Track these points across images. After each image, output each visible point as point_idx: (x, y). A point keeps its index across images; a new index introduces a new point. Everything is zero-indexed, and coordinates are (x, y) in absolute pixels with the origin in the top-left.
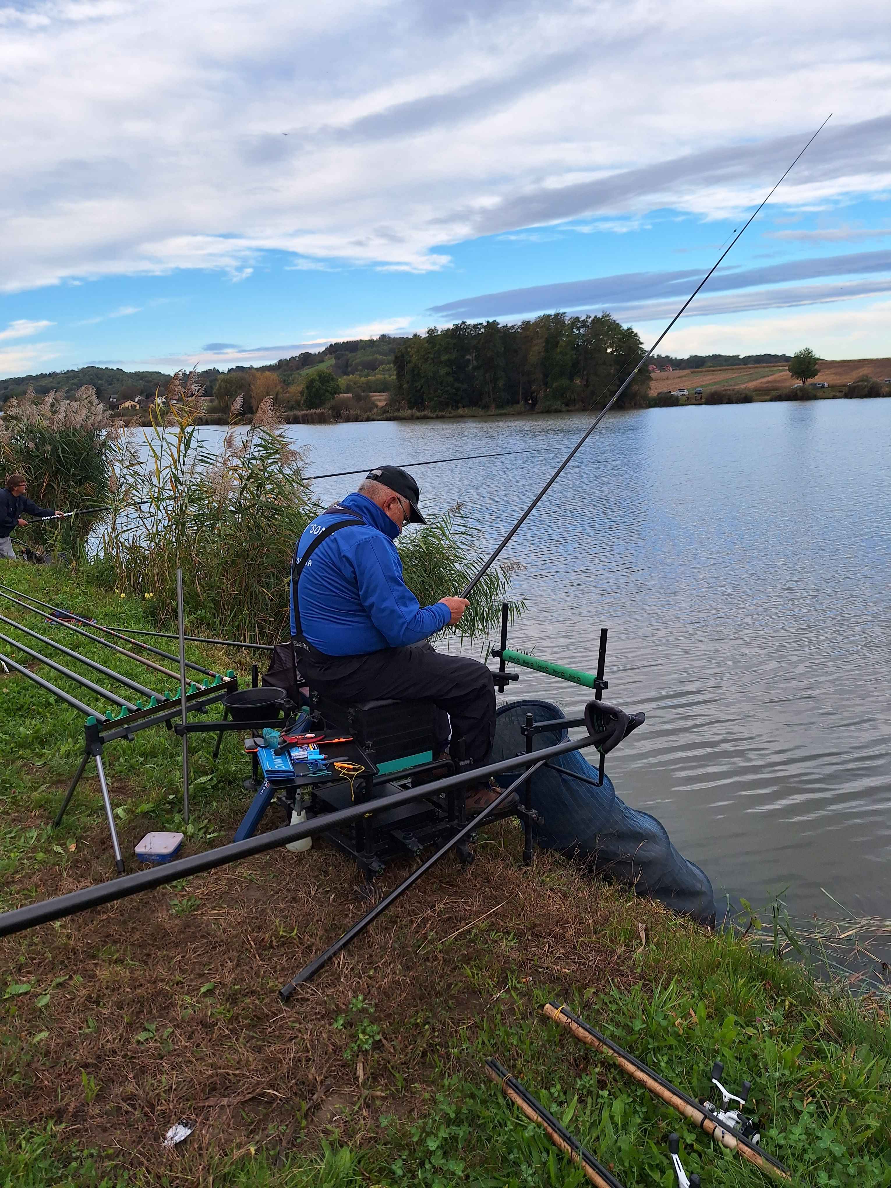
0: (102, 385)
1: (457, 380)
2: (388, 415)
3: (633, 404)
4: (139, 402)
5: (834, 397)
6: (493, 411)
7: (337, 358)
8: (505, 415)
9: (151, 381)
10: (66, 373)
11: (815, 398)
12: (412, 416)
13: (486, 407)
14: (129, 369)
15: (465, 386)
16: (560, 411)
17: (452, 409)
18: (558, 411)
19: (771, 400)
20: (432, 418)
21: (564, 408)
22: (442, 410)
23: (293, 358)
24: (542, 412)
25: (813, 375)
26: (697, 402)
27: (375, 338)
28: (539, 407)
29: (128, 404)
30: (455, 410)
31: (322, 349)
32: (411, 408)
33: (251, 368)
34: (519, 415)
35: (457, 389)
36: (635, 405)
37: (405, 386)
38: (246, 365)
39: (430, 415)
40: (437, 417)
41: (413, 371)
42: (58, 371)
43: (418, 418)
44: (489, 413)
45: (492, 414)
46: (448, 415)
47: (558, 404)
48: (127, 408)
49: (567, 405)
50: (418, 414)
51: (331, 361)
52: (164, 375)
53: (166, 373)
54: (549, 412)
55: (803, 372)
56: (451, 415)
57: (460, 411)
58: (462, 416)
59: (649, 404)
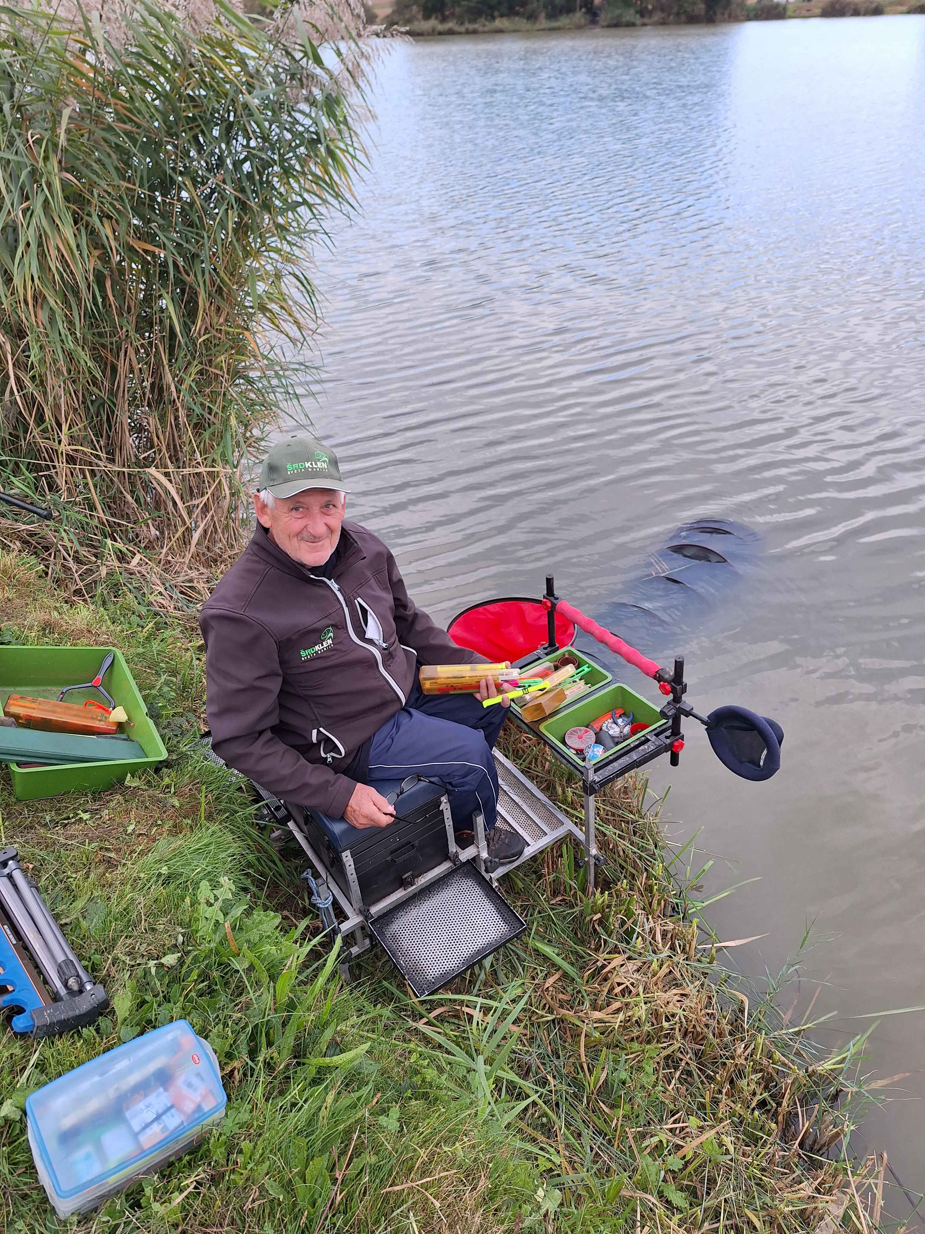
3: (726, 16)
6: (543, 23)
8: (558, 29)
12: (433, 30)
13: (532, 17)
16: (633, 25)
17: (486, 19)
18: (631, 25)
20: (460, 33)
21: (638, 20)
22: (473, 21)
24: (609, 26)
26: (807, 14)
28: (604, 18)
30: (489, 21)
32: (427, 17)
36: (729, 17)
39: (457, 28)
40: (468, 32)
43: (440, 33)
44: (538, 26)
45: (542, 27)
46: (481, 29)
47: (630, 15)
49: (642, 16)
50: (440, 27)
56: (486, 29)
57: (498, 23)
58: (500, 31)
59: (748, 16)
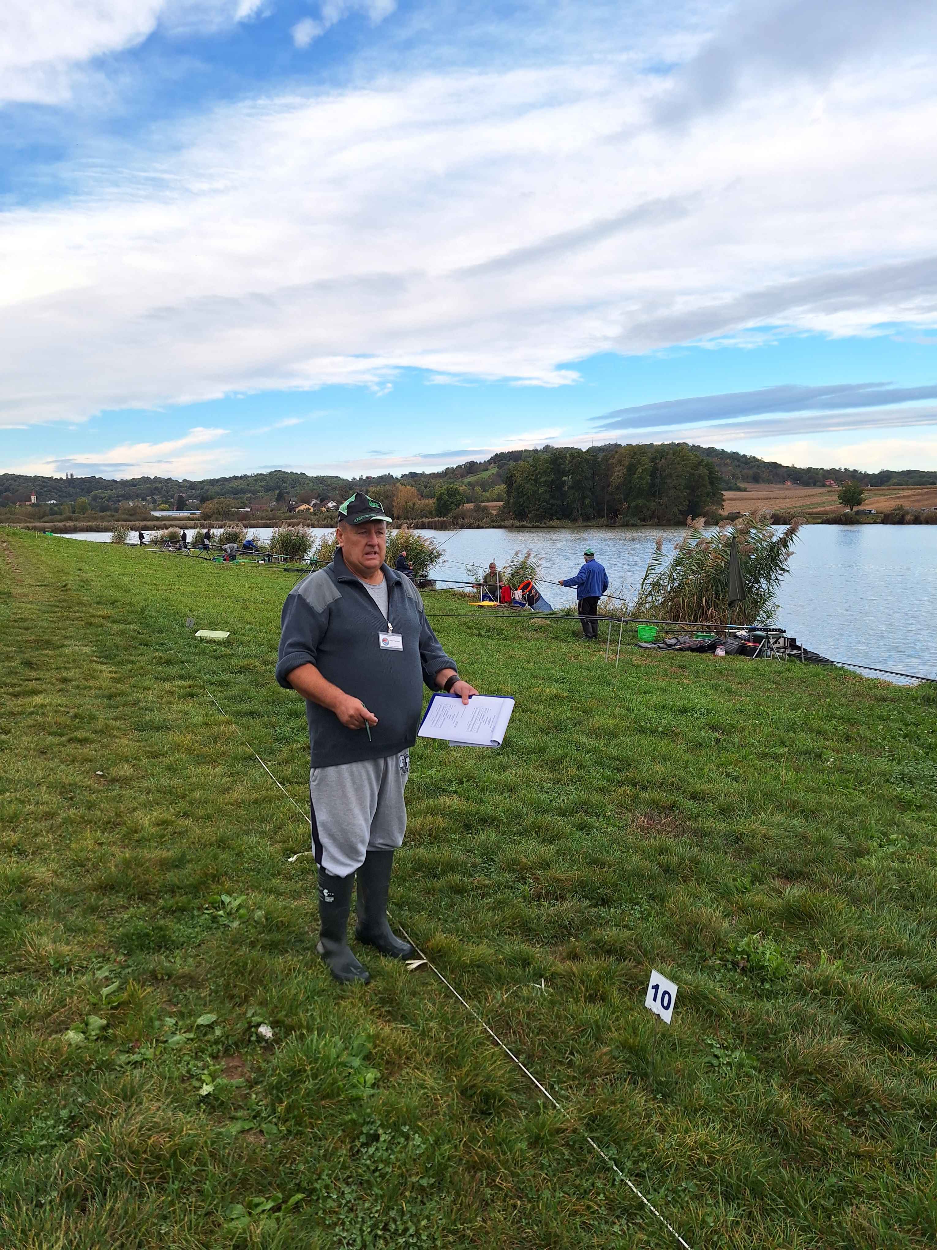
0: (285, 488)
1: (552, 497)
2: (494, 524)
4: (314, 506)
5: (875, 523)
6: (580, 523)
7: (500, 467)
8: (589, 526)
9: (329, 485)
10: (255, 476)
11: (859, 523)
13: (574, 520)
14: (310, 473)
15: (559, 502)
16: (638, 526)
18: (635, 525)
19: (821, 523)
21: (639, 523)
23: (459, 467)
24: (623, 525)
25: (859, 503)
27: (539, 448)
28: (619, 521)
29: (304, 507)
30: (548, 522)
31: (487, 457)
33: (423, 474)
34: (601, 527)
35: (553, 505)
37: (512, 501)
38: (419, 471)
39: (528, 525)
40: (533, 527)
41: (518, 489)
42: (249, 474)
43: (517, 527)
44: (577, 525)
45: (580, 525)
46: (542, 525)
47: (635, 518)
48: (302, 511)
49: (643, 520)
50: (518, 524)
51: (493, 470)
52: (343, 480)
53: (345, 478)
54: (627, 525)
55: (849, 500)
56: (545, 525)
58: (553, 527)
